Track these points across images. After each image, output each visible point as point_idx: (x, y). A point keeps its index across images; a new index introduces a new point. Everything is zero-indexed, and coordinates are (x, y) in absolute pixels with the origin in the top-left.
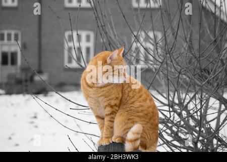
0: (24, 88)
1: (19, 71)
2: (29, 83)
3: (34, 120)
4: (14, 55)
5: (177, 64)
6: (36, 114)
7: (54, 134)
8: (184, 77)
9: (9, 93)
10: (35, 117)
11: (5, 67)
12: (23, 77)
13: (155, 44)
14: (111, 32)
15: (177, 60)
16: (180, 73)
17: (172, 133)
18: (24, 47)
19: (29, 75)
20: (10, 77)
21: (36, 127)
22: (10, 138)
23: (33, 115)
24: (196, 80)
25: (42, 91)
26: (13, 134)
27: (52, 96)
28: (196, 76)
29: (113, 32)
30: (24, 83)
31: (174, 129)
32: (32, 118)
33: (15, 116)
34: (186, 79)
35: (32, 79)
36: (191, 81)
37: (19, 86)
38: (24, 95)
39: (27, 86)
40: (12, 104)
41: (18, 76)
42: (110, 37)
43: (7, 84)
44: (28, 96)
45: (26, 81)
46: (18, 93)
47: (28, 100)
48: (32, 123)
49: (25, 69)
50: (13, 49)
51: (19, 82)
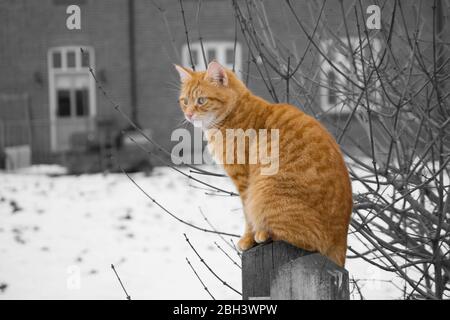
0: (105, 161)
1: (92, 127)
2: (113, 151)
3: (126, 223)
4: (82, 96)
5: (395, 90)
6: (130, 210)
7: (167, 249)
8: (411, 116)
9: (75, 172)
10: (128, 218)
11: (64, 120)
12: (102, 140)
13: (349, 54)
14: (265, 35)
15: (394, 83)
16: (399, 107)
17: (391, 228)
18: (101, 78)
19: (114, 134)
20: (75, 139)
21: (131, 236)
22: (80, 260)
23: (124, 214)
24: (431, 120)
25: (140, 165)
26: (85, 252)
27: (160, 174)
28: (432, 113)
29: (268, 33)
30: (104, 152)
31: (395, 219)
32: (121, 218)
33: (88, 215)
34: (414, 120)
35: (119, 142)
36: (422, 124)
37: (95, 158)
38: (105, 175)
39: (109, 156)
40: (82, 194)
41: (91, 138)
42: (263, 45)
43: (69, 154)
44: (112, 178)
45: (108, 146)
46: (93, 171)
47: (113, 184)
48: (123, 228)
49: (104, 124)
50: (79, 84)
51: (94, 149)
